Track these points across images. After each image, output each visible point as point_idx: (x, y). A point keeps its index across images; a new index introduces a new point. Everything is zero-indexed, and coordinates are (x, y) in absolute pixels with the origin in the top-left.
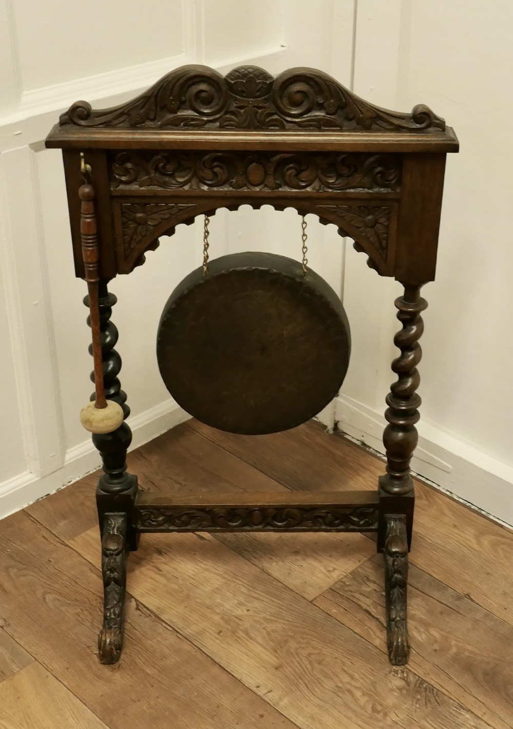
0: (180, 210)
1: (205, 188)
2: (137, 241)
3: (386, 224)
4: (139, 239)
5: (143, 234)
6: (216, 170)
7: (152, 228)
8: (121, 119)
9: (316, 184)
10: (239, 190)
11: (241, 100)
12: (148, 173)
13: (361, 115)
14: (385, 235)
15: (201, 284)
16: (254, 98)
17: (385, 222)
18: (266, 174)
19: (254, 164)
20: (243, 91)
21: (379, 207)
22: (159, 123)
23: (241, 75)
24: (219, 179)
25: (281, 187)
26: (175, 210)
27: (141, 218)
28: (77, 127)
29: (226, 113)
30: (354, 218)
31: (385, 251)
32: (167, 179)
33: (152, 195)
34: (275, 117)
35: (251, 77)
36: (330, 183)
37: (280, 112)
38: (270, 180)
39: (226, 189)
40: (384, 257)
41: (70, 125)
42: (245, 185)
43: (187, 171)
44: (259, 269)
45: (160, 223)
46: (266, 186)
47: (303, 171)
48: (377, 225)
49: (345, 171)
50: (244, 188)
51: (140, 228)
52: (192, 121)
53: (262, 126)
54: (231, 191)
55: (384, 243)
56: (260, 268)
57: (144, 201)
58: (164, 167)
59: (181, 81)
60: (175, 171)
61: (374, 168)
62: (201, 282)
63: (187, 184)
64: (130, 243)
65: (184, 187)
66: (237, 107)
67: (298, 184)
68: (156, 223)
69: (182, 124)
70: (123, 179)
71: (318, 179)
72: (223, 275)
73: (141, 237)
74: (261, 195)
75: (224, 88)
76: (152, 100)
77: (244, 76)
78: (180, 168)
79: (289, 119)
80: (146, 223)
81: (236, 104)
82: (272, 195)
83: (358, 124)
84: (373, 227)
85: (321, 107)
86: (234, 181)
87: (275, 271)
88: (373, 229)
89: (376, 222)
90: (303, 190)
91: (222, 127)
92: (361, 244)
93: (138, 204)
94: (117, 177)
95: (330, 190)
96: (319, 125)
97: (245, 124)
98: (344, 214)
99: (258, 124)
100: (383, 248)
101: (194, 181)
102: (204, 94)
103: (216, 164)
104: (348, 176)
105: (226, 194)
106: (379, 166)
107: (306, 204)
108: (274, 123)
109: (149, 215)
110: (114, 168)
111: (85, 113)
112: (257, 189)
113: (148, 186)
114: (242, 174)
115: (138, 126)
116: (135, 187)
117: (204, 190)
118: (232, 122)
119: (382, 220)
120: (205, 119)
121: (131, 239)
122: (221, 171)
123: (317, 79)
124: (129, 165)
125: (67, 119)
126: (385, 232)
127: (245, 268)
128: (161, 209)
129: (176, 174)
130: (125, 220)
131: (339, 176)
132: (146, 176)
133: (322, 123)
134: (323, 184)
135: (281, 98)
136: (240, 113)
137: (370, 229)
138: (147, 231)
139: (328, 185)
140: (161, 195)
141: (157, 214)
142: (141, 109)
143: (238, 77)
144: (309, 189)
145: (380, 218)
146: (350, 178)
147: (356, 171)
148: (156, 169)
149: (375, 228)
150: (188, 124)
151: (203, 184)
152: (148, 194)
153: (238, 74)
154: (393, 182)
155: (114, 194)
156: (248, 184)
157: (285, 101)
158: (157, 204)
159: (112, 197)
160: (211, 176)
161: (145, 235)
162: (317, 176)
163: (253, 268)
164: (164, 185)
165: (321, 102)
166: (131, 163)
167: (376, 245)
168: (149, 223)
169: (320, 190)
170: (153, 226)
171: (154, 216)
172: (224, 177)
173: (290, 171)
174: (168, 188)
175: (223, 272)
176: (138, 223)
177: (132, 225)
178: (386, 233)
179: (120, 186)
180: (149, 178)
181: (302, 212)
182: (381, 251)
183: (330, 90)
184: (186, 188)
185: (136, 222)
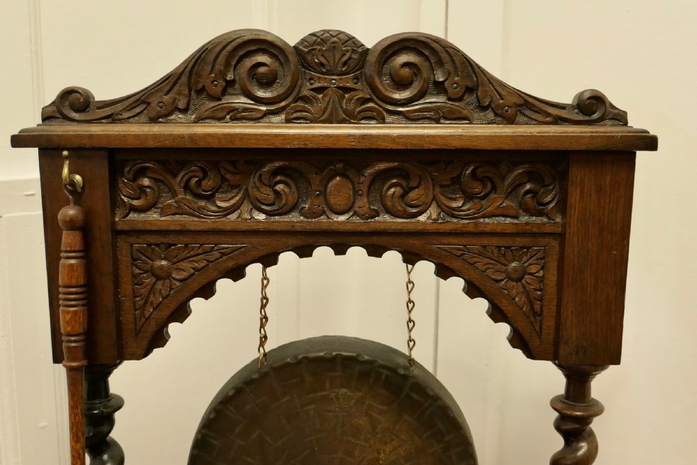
0: (223, 254)
1: (262, 217)
2: (155, 305)
3: (541, 274)
4: (158, 302)
5: (164, 293)
6: (280, 187)
7: (178, 284)
8: (138, 110)
9: (433, 211)
10: (314, 220)
11: (319, 78)
12: (174, 194)
13: (501, 101)
14: (539, 293)
15: (253, 379)
16: (338, 75)
17: (538, 272)
18: (356, 193)
19: (338, 178)
20: (322, 64)
21: (528, 248)
22: (193, 117)
23: (319, 40)
24: (283, 202)
25: (378, 216)
26: (216, 254)
27: (162, 267)
28: (69, 122)
29: (295, 101)
30: (491, 266)
31: (538, 318)
32: (202, 203)
33: (178, 228)
34: (371, 105)
35: (334, 43)
36: (454, 209)
37: (377, 97)
38: (362, 203)
39: (295, 218)
40: (537, 329)
41: (58, 120)
42: (323, 213)
43: (235, 191)
44: (342, 355)
45: (192, 275)
46: (355, 214)
47: (413, 188)
48: (526, 276)
49: (477, 188)
50: (322, 217)
51: (159, 285)
52: (243, 112)
53: (351, 117)
54: (301, 222)
55: (537, 307)
56: (345, 354)
57: (165, 240)
58: (199, 182)
59: (229, 48)
60: (216, 190)
61: (522, 184)
62: (255, 376)
63: (233, 212)
64: (143, 307)
65: (229, 217)
66: (312, 90)
67: (405, 211)
68: (185, 274)
69: (228, 117)
70: (135, 203)
71: (434, 202)
72: (287, 365)
73: (161, 299)
74: (348, 227)
75: (293, 58)
76: (184, 79)
77: (324, 41)
78: (224, 186)
79: (390, 108)
80: (169, 276)
81: (312, 84)
82: (364, 228)
83: (496, 115)
84: (519, 280)
85: (440, 88)
86: (307, 206)
87: (366, 357)
88: (519, 283)
89: (525, 272)
90: (413, 220)
91: (288, 121)
92: (503, 308)
93: (157, 245)
94: (126, 199)
95: (455, 220)
96: (437, 116)
97: (326, 115)
98: (475, 260)
99: (344, 116)
100: (535, 314)
101: (246, 206)
102: (262, 70)
103: (278, 178)
104: (483, 198)
105: (293, 227)
106: (528, 181)
107: (416, 243)
108: (369, 114)
109: (174, 264)
110: (121, 185)
111: (82, 100)
112: (342, 218)
113: (174, 214)
114: (318, 195)
115: (161, 120)
116: (153, 216)
117: (260, 222)
118: (304, 113)
119: (533, 269)
120: (264, 108)
121: (146, 302)
122: (287, 190)
123: (434, 45)
124: (146, 182)
125: (54, 111)
126: (537, 287)
127: (322, 354)
128: (192, 253)
129: (217, 195)
130: (138, 271)
131: (469, 197)
132: (171, 199)
133: (441, 114)
134: (443, 211)
135: (380, 74)
136: (317, 99)
137: (515, 283)
138: (171, 289)
139: (452, 213)
140: (192, 228)
141: (185, 261)
142: (165, 95)
143: (315, 43)
144: (422, 218)
145: (530, 265)
146: (484, 202)
147: (494, 189)
148: (187, 187)
149: (523, 281)
150: (237, 115)
151: (258, 212)
152: (172, 228)
153: (315, 38)
154: (552, 205)
155: (119, 227)
156: (328, 213)
157: (386, 80)
158: (186, 245)
159: (117, 233)
160: (271, 196)
161: (167, 296)
162: (434, 199)
163: (334, 353)
164: (199, 213)
165: (441, 80)
166: (148, 177)
167: (524, 309)
168: (174, 275)
169: (438, 220)
170: (181, 281)
171: (184, 265)
172: (291, 199)
173: (393, 190)
174: (205, 218)
175: (289, 360)
176: (159, 276)
177: (149, 280)
178: (540, 290)
179: (130, 215)
180: (175, 202)
181: (411, 258)
182: (532, 319)
183: (453, 61)
184: (233, 217)
185: (154, 275)
